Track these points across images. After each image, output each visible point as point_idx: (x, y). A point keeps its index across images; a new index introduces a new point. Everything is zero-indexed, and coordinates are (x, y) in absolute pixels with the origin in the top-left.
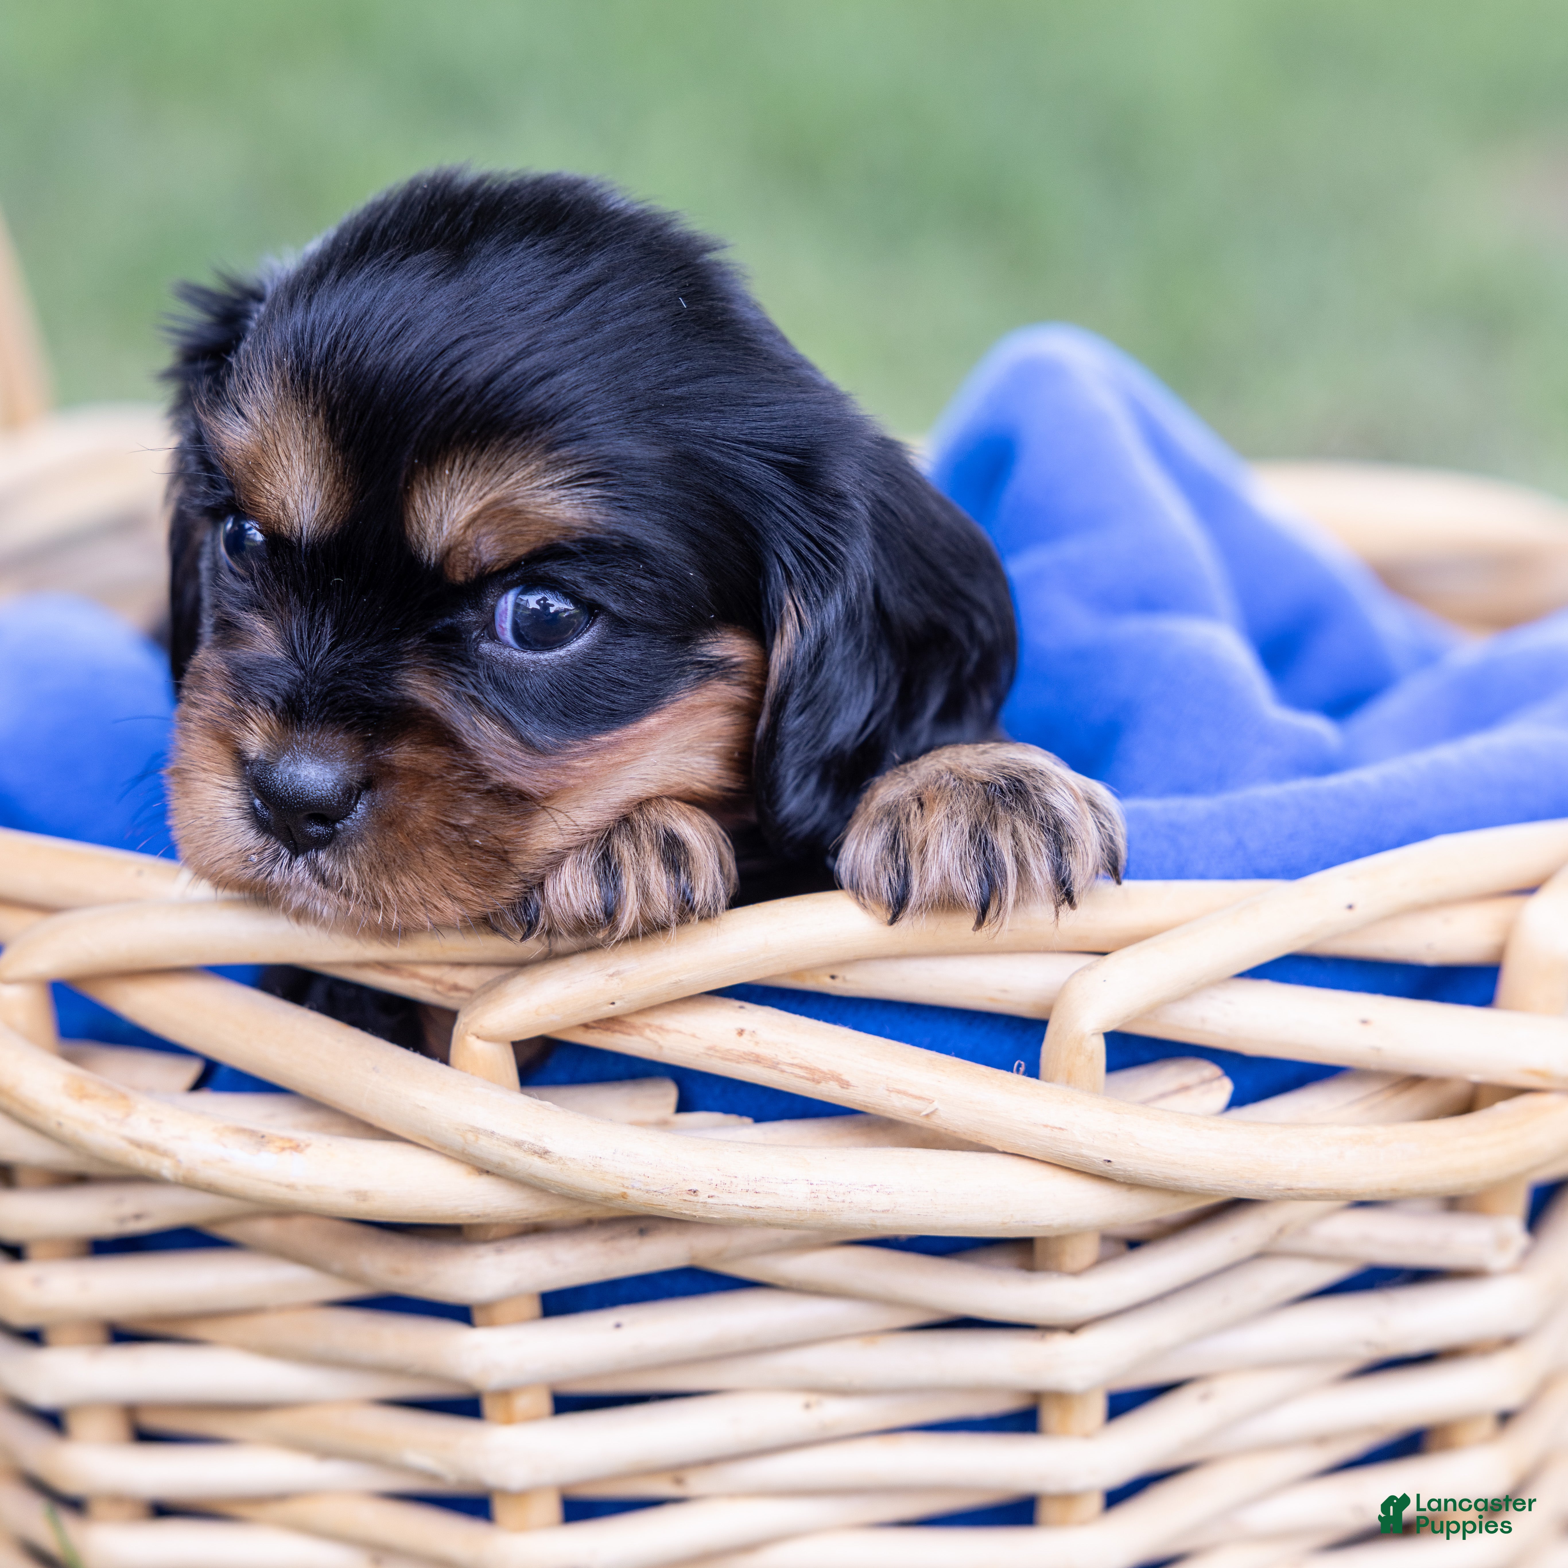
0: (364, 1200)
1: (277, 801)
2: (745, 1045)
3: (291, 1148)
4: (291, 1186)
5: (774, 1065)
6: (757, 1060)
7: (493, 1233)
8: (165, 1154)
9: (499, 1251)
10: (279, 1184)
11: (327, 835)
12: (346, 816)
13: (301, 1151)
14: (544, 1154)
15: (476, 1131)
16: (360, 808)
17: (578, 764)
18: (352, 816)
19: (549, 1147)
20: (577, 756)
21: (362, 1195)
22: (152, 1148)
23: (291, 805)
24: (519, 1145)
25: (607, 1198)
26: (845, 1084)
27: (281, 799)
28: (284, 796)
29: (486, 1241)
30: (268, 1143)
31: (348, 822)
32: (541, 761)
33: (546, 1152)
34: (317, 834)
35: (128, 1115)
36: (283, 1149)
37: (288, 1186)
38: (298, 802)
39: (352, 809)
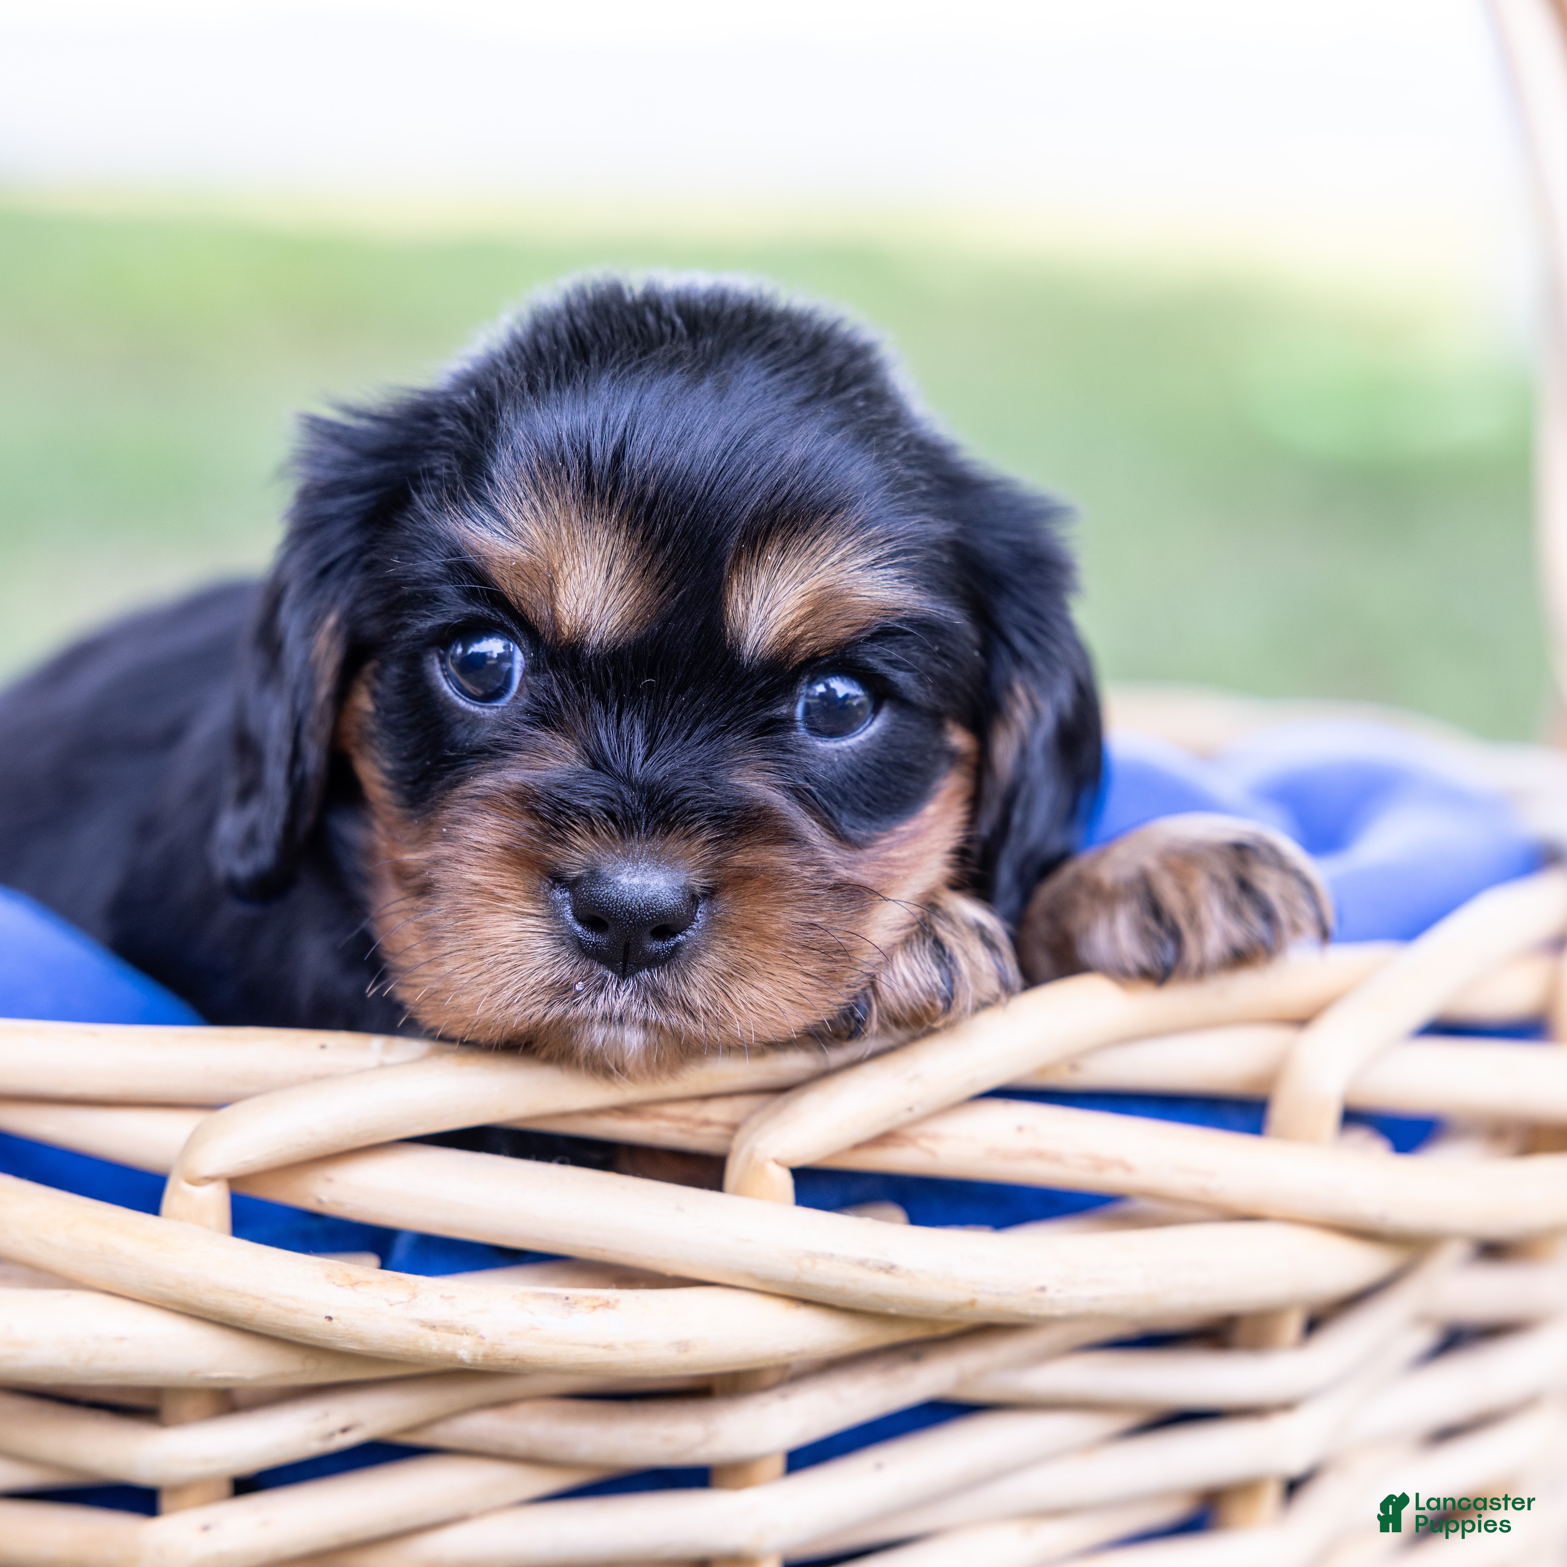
0: (686, 1351)
1: (625, 915)
2: (1027, 1142)
3: (601, 1305)
4: (609, 1347)
5: (1057, 1158)
6: (1039, 1155)
7: (771, 1378)
8: (465, 1332)
9: (784, 1397)
10: (596, 1346)
11: (667, 949)
12: (687, 927)
13: (614, 1307)
14: (889, 1269)
15: (813, 1256)
16: (700, 917)
17: (893, 854)
18: (694, 926)
19: (896, 1261)
20: (890, 847)
21: (683, 1346)
22: (450, 1328)
23: (642, 918)
24: (862, 1263)
25: (953, 1308)
26: (1128, 1168)
27: (631, 913)
28: (634, 909)
29: (765, 1389)
30: (576, 1304)
31: (689, 933)
32: (860, 855)
33: (893, 1267)
34: (656, 949)
35: (414, 1296)
36: (594, 1308)
37: (605, 1347)
38: (650, 913)
39: (694, 919)
